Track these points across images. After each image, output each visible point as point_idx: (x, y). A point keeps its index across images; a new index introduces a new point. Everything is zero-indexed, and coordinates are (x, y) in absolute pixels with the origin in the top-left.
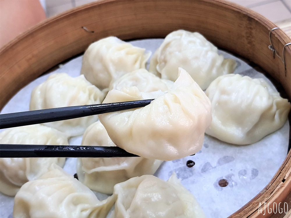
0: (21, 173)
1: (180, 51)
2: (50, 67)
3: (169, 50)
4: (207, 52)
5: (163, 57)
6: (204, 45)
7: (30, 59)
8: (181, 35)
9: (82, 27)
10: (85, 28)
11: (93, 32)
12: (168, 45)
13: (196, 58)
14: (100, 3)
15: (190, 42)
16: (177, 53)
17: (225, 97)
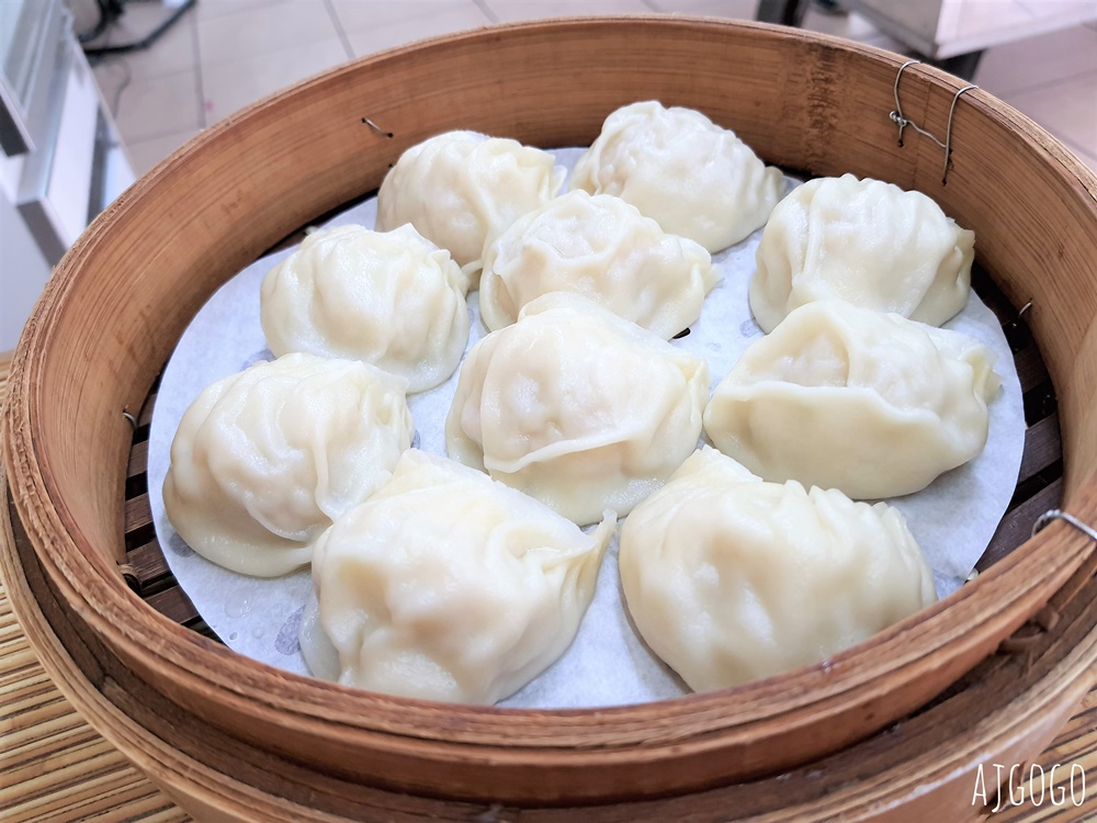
0: (301, 495)
1: (660, 145)
2: (284, 235)
3: (626, 145)
5: (610, 169)
7: (234, 205)
9: (364, 120)
11: (390, 135)
12: (615, 138)
14: (411, 50)
17: (841, 228)
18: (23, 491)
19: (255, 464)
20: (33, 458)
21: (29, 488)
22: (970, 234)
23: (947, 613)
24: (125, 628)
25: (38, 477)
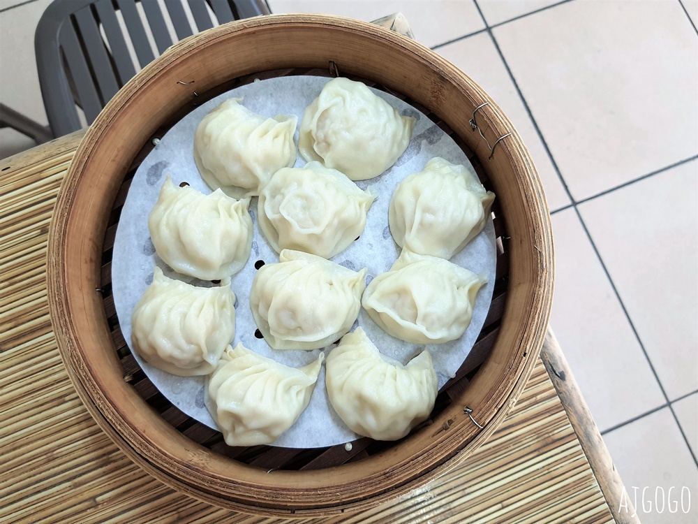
5: (322, 135)
7: (116, 156)
9: (178, 83)
11: (193, 82)
15: (360, 112)
17: (429, 218)
18: (98, 401)
19: (177, 353)
20: (95, 383)
21: (99, 399)
22: (493, 196)
23: (425, 455)
24: (160, 462)
25: (101, 393)
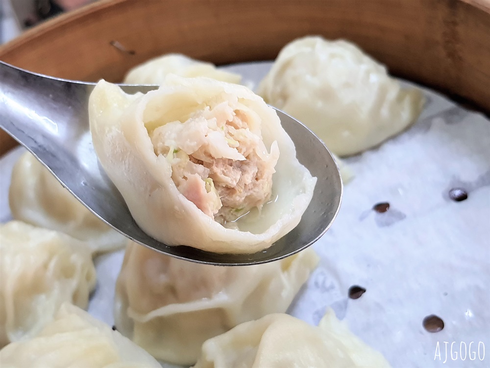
3: (290, 73)
4: (368, 73)
5: (278, 89)
6: (360, 62)
8: (313, 46)
9: (112, 43)
10: (117, 44)
11: (133, 53)
12: (287, 65)
13: (347, 85)
15: (333, 56)
16: (308, 78)
